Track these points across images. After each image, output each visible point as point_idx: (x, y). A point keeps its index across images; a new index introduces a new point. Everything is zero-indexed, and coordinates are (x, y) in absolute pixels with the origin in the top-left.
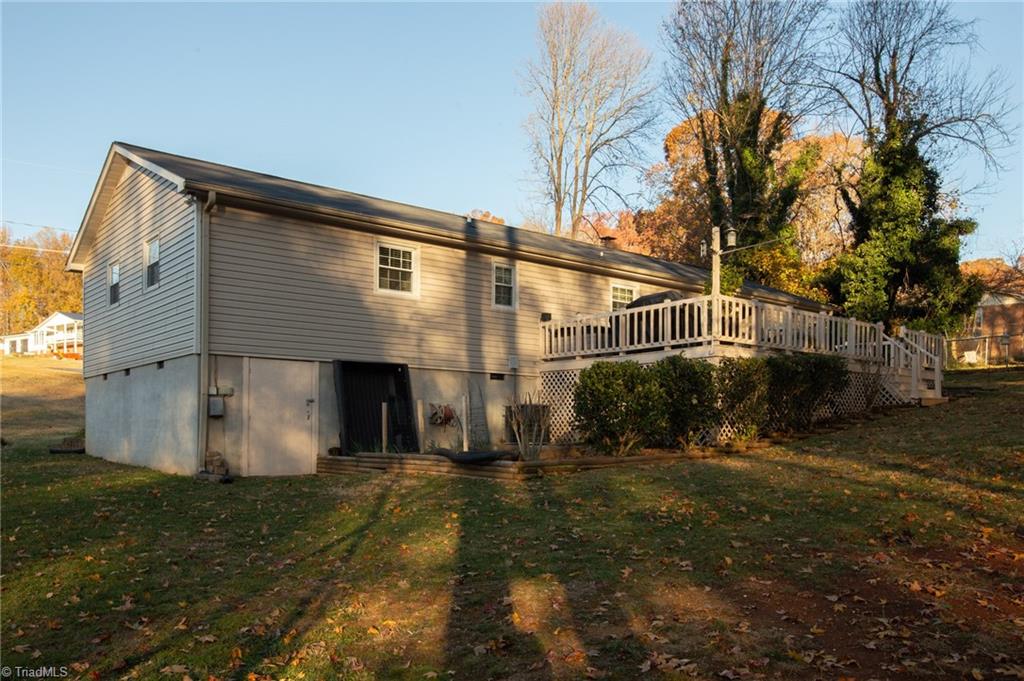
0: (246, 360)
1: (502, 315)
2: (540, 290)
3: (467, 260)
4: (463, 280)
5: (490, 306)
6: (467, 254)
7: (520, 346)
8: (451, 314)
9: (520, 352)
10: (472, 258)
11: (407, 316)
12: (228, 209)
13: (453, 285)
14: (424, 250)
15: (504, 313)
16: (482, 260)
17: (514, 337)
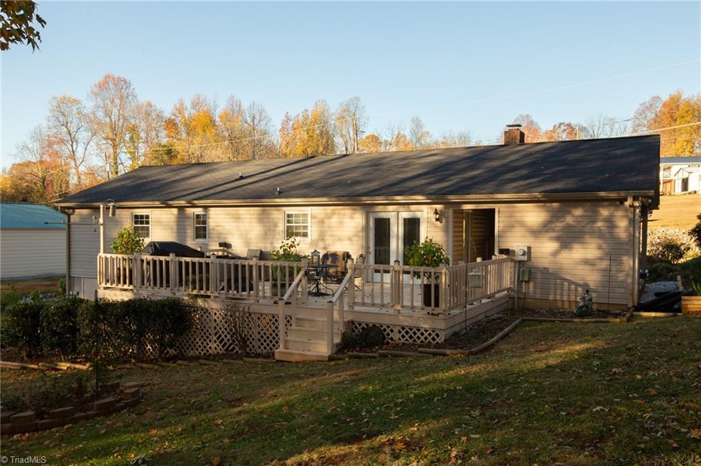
0: (82, 279)
2: (225, 226)
3: (179, 214)
4: (175, 227)
5: (190, 241)
6: (179, 210)
10: (181, 212)
12: (76, 210)
13: (170, 231)
14: (153, 212)
15: (201, 244)
16: (187, 213)
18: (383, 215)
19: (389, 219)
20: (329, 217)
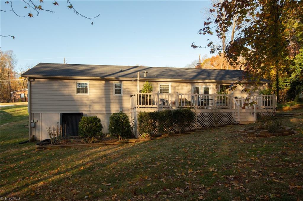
0: (41, 114)
1: (117, 97)
2: (131, 89)
3: (106, 83)
4: (104, 89)
5: (113, 95)
6: (106, 82)
7: (124, 105)
8: (100, 98)
9: (123, 107)
10: (107, 82)
11: (86, 100)
12: (35, 79)
13: (101, 90)
14: (90, 82)
15: (118, 96)
16: (111, 83)
17: (122, 103)
18: (197, 86)
19: (199, 88)
20: (178, 86)
